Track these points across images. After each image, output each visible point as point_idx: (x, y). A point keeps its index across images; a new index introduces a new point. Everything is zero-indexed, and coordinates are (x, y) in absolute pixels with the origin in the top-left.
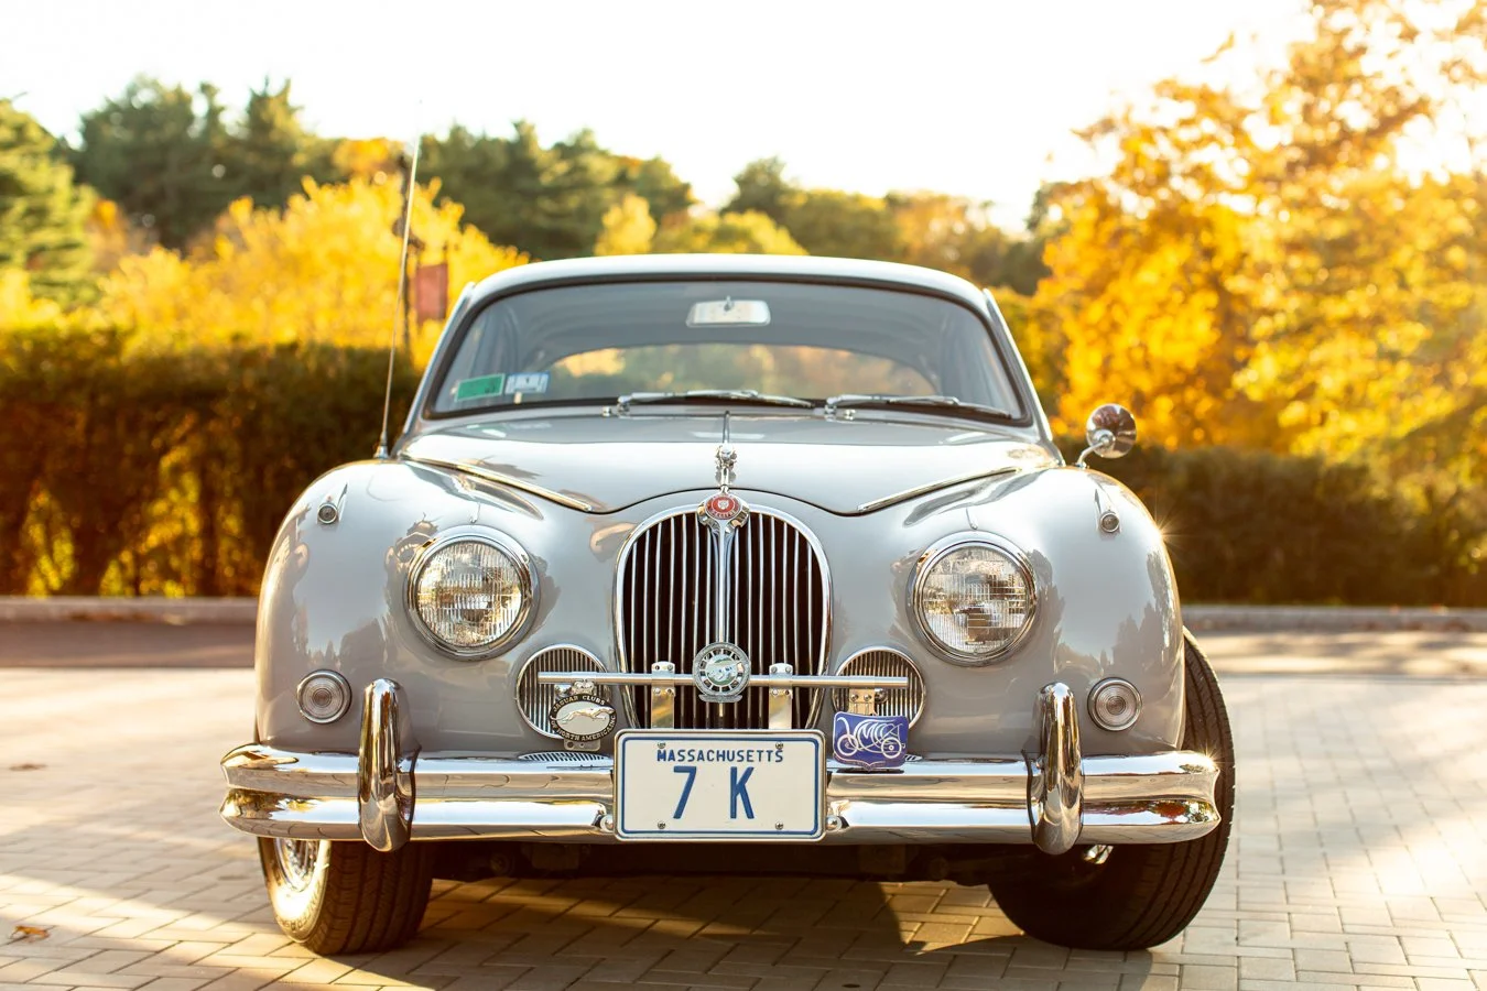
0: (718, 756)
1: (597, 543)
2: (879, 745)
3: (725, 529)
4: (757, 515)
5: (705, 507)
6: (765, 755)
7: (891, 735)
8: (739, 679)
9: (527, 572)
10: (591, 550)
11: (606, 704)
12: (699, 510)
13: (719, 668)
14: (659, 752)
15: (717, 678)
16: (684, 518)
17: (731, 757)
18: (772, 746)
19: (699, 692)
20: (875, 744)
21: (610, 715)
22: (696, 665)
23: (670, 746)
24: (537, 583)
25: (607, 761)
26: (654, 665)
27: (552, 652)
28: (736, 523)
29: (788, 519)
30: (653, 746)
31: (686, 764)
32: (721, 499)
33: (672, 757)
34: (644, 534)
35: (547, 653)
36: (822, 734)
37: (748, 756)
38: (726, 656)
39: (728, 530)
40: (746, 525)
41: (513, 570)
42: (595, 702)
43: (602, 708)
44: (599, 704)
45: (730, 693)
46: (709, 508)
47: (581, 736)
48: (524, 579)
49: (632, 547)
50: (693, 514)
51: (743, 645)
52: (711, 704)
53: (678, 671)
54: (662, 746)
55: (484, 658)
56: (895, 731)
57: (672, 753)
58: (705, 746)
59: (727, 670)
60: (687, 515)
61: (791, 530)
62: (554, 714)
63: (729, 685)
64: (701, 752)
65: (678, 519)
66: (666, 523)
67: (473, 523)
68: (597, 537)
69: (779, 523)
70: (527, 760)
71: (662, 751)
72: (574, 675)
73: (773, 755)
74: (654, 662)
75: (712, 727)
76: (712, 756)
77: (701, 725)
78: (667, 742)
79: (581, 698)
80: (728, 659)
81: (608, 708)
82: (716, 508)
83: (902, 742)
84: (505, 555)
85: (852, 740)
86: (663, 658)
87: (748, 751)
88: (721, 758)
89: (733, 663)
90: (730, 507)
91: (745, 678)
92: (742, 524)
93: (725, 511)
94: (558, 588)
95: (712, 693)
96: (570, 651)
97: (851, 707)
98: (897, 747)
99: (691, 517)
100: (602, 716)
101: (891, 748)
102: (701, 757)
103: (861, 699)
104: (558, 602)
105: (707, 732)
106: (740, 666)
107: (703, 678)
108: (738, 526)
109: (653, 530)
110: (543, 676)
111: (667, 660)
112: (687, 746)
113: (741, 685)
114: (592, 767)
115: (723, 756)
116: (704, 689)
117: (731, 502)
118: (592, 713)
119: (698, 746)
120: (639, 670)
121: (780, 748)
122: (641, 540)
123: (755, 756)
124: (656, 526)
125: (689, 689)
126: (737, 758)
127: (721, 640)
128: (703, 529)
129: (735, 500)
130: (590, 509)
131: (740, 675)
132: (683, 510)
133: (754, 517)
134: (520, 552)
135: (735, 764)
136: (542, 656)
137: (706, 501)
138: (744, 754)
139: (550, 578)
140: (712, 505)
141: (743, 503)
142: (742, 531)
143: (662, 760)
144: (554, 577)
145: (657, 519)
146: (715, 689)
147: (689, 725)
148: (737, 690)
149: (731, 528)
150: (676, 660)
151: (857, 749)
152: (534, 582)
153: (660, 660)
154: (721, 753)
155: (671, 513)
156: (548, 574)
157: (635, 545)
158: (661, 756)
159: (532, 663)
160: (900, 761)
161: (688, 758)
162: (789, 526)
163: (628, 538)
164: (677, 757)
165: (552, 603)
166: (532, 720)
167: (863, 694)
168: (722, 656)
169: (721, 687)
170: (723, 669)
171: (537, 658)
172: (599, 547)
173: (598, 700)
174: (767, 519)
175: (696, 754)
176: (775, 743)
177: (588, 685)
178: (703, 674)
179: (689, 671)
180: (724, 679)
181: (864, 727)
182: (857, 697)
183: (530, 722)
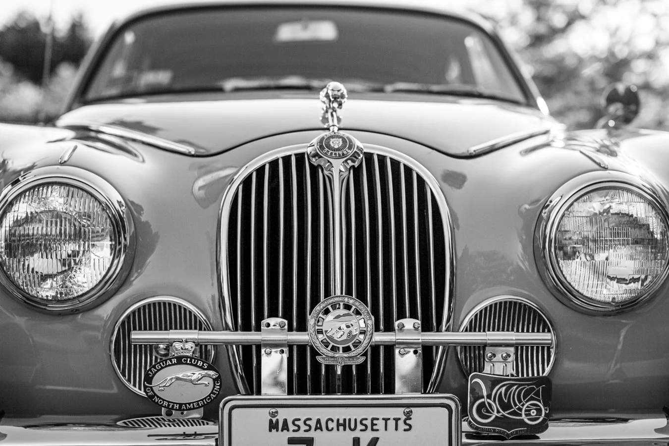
0: (338, 425)
1: (200, 188)
2: (520, 409)
3: (338, 168)
4: (372, 154)
5: (316, 147)
6: (391, 424)
7: (532, 399)
8: (362, 337)
9: (122, 219)
10: (192, 193)
11: (210, 368)
12: (309, 150)
13: (338, 324)
14: (271, 421)
15: (336, 337)
16: (293, 159)
17: (353, 426)
18: (399, 413)
19: (315, 353)
20: (515, 408)
21: (214, 380)
22: (311, 321)
23: (283, 414)
24: (133, 229)
25: (212, 428)
26: (264, 322)
27: (149, 305)
28: (350, 163)
29: (404, 159)
30: (264, 415)
31: (301, 434)
32: (332, 137)
33: (285, 427)
34: (250, 177)
35: (144, 307)
36: (456, 398)
37: (373, 424)
38: (346, 312)
39: (343, 169)
40: (361, 165)
41: (105, 215)
42: (196, 365)
43: (204, 372)
44: (202, 368)
45: (352, 354)
46: (321, 147)
47: (181, 405)
48: (118, 226)
49: (238, 188)
50: (303, 154)
51: (362, 297)
52: (327, 366)
53: (290, 329)
54: (273, 415)
55: (75, 312)
56: (537, 394)
57: (285, 421)
58: (323, 414)
59: (348, 327)
60: (296, 155)
61: (409, 170)
62: (149, 379)
63: (350, 344)
64: (319, 421)
65: (287, 159)
66: (274, 164)
67: (62, 164)
68: (200, 182)
69: (395, 164)
70: (126, 427)
71: (274, 420)
72: (173, 335)
73: (401, 423)
74: (263, 319)
75: (327, 393)
76: (331, 425)
77: (316, 391)
78: (279, 410)
79: (180, 360)
80: (350, 315)
81: (212, 373)
82: (328, 146)
83: (544, 406)
84: (96, 199)
85: (490, 405)
86: (273, 313)
87: (373, 419)
88: (341, 428)
89: (354, 319)
90: (344, 146)
91: (368, 337)
92: (356, 164)
93: (338, 149)
94: (157, 233)
95: (331, 354)
96: (170, 304)
97: (488, 368)
98: (539, 411)
99: (300, 157)
100: (206, 381)
101: (534, 413)
102: (319, 427)
103: (499, 357)
104: (158, 249)
105: (323, 398)
106: (362, 321)
107: (320, 337)
108: (353, 166)
109: (260, 171)
110: (136, 335)
111: (277, 316)
112: (303, 414)
113: (364, 345)
114: (196, 434)
115: (343, 425)
116: (322, 349)
117: (344, 141)
118: (194, 377)
119: (315, 414)
120: (246, 327)
121: (408, 416)
122: (247, 182)
123: (380, 424)
124: (263, 167)
125: (302, 348)
126: (360, 427)
127: (338, 293)
128: (314, 170)
129: (348, 138)
130: (193, 153)
131: (363, 332)
132: (291, 151)
133: (369, 157)
134: (116, 197)
135: (357, 434)
136: (139, 309)
137: (315, 141)
138: (368, 423)
139: (147, 224)
140: (324, 144)
141: (358, 143)
142: (357, 171)
143: (274, 431)
144: (151, 222)
145: (265, 159)
146: (334, 349)
147: (302, 391)
148: (360, 350)
149: (345, 167)
150: (287, 315)
151: (495, 414)
152: (130, 229)
153: (270, 316)
154: (341, 421)
155: (279, 154)
156: (143, 219)
157: (241, 187)
158: (273, 426)
159: (128, 317)
160: (543, 427)
161: (304, 428)
162: (405, 166)
163: (232, 181)
164: (292, 427)
165: (150, 250)
166: (129, 380)
167: (501, 352)
168: (342, 311)
169: (341, 347)
170: (343, 326)
171: (134, 312)
172: (202, 192)
173: (200, 363)
174: (382, 159)
175: (313, 423)
176: (402, 409)
177: (189, 346)
178: (320, 332)
179: (302, 327)
180: (345, 337)
181: (504, 389)
182: (494, 355)
183: (127, 383)
